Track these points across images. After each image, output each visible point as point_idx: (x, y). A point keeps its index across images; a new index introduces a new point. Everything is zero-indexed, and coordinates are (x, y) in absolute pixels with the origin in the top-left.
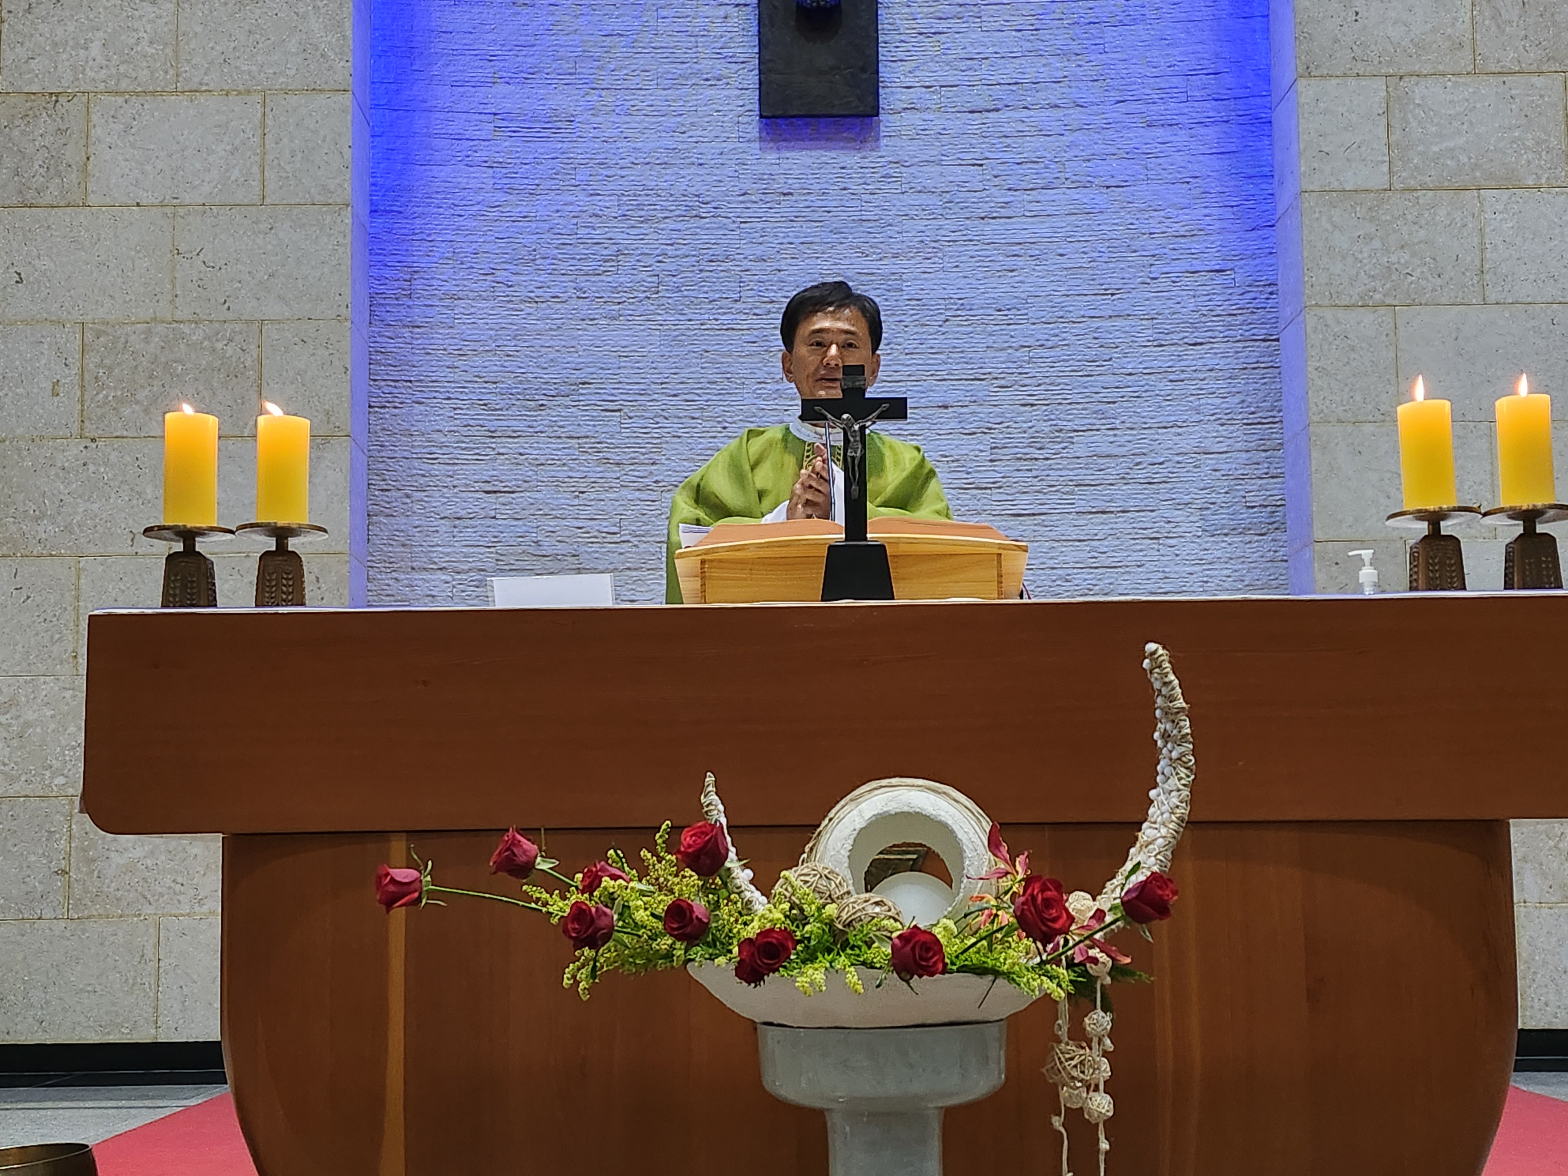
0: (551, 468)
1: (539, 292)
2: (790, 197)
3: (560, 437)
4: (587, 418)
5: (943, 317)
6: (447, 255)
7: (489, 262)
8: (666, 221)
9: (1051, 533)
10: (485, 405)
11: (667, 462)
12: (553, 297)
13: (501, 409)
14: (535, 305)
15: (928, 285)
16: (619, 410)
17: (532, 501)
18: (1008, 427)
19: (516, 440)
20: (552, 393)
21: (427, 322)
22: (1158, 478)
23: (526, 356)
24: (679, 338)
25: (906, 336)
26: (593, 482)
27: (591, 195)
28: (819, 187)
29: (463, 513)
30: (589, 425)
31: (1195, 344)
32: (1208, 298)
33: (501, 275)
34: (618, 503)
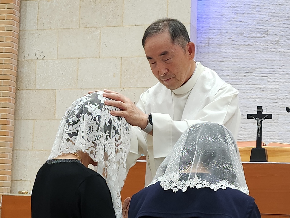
0: (247, 93)
1: (244, 43)
3: (250, 84)
4: (257, 79)
6: (219, 33)
7: (230, 35)
8: (282, 21)
10: (228, 75)
11: (280, 91)
12: (248, 44)
13: (233, 77)
14: (243, 47)
16: (267, 76)
17: (241, 103)
19: (238, 85)
20: (248, 72)
21: (213, 53)
23: (241, 61)
24: (285, 55)
26: (259, 97)
27: (260, 14)
30: (258, 81)
33: (234, 39)
34: (266, 103)
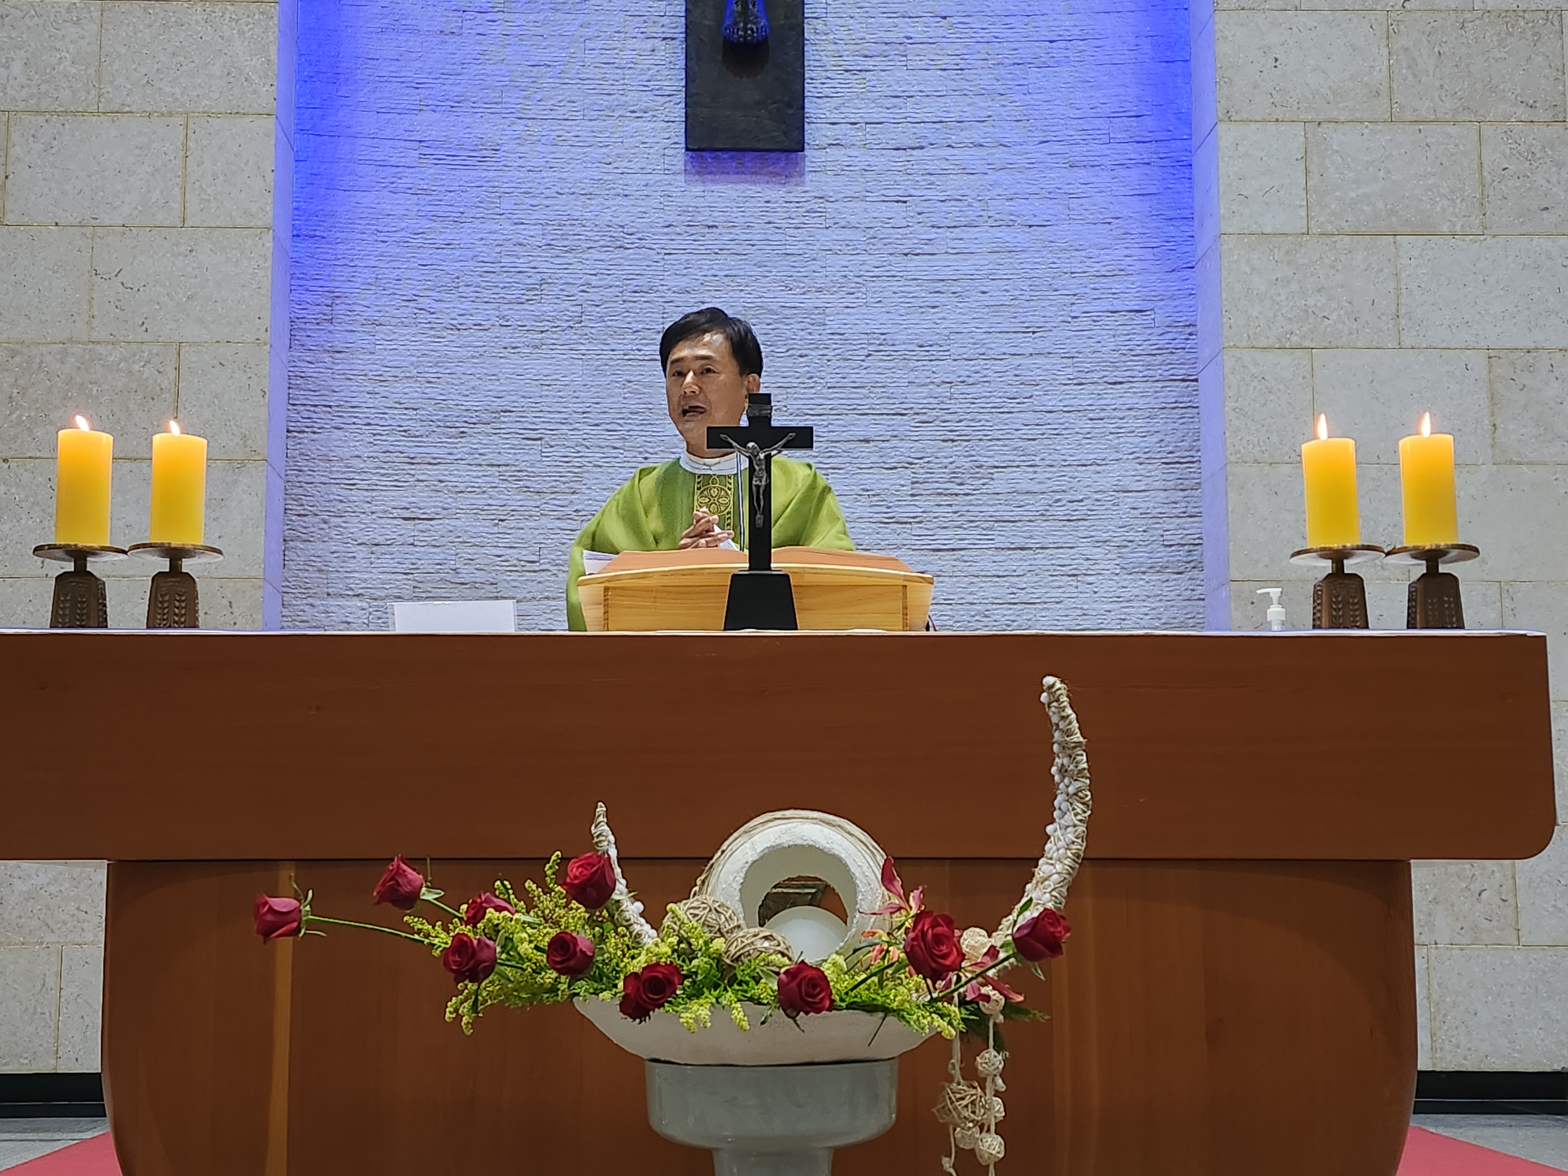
0: (471, 495)
1: (461, 320)
2: (714, 230)
3: (480, 465)
4: (508, 446)
5: (866, 352)
6: (370, 281)
7: (412, 289)
8: (590, 251)
9: (970, 569)
10: (405, 431)
11: (587, 492)
12: (475, 325)
13: (422, 436)
14: (457, 332)
15: (851, 320)
16: (540, 439)
17: (451, 528)
18: (928, 462)
19: (436, 467)
20: (474, 420)
21: (348, 348)
22: (1076, 515)
23: (448, 383)
24: (601, 368)
25: (830, 370)
26: (513, 511)
27: (516, 224)
28: (744, 220)
29: (380, 540)
30: (510, 453)
31: (1115, 383)
32: (1128, 337)
33: (424, 302)
34: (537, 532)
